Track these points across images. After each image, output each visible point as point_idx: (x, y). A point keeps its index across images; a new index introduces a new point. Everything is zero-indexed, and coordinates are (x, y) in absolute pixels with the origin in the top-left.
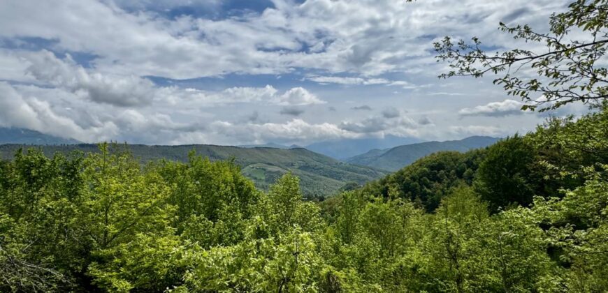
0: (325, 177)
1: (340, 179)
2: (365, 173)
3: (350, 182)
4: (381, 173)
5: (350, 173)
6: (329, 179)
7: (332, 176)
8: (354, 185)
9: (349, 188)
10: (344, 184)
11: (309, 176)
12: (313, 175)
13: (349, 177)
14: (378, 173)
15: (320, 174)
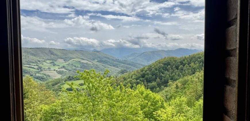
0: (110, 66)
1: (117, 67)
2: (129, 64)
3: (123, 69)
4: (137, 65)
5: (122, 64)
6: (112, 67)
7: (114, 66)
8: (125, 70)
9: (122, 72)
10: (120, 70)
11: (102, 65)
12: (104, 65)
13: (122, 67)
14: (136, 64)
15: (108, 65)
